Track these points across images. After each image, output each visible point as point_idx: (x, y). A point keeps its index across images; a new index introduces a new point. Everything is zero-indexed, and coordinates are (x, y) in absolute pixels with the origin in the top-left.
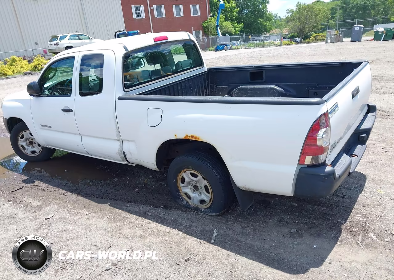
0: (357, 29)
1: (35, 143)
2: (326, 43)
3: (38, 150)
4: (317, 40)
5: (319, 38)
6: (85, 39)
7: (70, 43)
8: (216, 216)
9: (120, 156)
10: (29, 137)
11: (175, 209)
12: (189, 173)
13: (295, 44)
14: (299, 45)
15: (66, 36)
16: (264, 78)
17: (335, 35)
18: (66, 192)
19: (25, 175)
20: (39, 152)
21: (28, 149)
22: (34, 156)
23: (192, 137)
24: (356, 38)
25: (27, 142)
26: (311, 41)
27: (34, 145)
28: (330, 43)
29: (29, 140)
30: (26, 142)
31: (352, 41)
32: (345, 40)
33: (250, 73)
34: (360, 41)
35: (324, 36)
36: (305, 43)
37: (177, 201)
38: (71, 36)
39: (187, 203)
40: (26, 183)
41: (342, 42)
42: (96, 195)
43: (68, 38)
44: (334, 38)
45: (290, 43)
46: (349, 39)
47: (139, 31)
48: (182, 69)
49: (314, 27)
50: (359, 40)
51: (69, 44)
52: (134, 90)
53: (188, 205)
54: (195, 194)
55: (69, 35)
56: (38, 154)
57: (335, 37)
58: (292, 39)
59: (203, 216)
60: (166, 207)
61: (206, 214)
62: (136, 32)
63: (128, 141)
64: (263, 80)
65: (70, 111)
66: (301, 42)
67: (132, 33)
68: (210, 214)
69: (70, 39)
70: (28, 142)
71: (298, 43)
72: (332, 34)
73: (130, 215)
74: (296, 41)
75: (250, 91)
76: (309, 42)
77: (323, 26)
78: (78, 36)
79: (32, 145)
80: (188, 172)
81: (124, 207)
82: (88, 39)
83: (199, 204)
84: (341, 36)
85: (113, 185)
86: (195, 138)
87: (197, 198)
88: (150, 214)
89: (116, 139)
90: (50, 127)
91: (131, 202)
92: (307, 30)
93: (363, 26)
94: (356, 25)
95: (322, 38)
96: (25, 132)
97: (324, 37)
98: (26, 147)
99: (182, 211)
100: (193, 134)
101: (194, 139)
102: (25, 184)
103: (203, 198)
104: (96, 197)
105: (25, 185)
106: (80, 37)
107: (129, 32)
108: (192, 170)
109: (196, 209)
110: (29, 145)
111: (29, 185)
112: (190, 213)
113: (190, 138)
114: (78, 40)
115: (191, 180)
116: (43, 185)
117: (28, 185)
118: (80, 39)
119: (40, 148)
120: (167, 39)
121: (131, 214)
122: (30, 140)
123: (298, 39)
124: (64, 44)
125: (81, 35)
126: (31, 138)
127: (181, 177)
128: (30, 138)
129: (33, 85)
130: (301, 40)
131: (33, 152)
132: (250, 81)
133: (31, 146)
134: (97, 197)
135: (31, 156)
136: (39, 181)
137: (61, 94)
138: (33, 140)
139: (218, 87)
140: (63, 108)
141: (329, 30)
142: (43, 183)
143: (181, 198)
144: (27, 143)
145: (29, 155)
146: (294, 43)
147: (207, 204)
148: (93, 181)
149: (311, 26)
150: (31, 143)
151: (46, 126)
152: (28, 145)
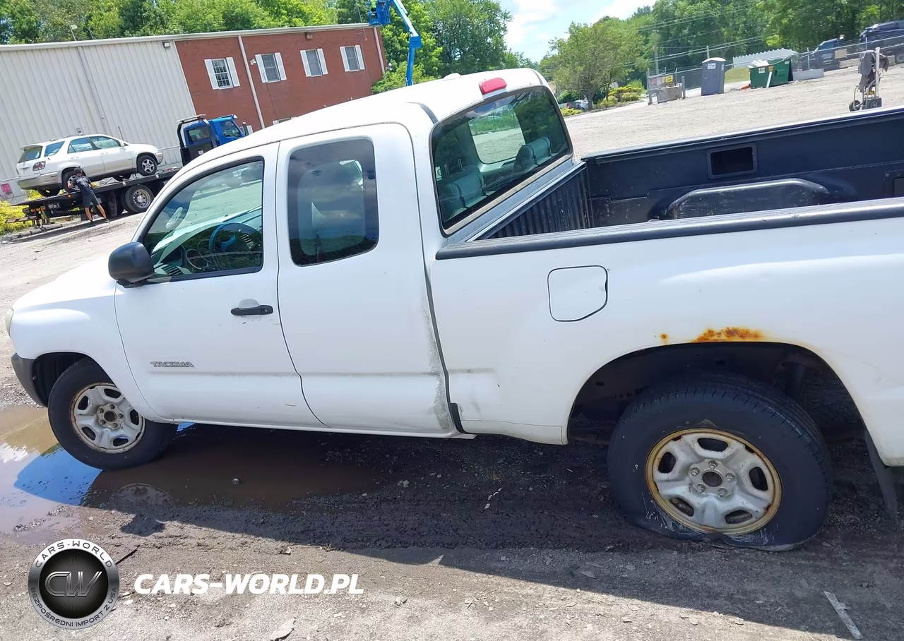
0: (711, 67)
1: (122, 416)
2: (649, 104)
3: (130, 432)
4: (620, 100)
5: (624, 96)
6: (110, 146)
7: (72, 160)
8: (793, 550)
9: (438, 418)
10: (103, 400)
11: (652, 548)
12: (696, 441)
13: (579, 113)
14: (589, 115)
15: (60, 145)
16: (755, 164)
17: (666, 84)
18: (285, 544)
19: (119, 510)
20: (137, 437)
21: (102, 435)
22: (121, 451)
23: (730, 332)
24: (713, 87)
25: (98, 417)
26: (611, 103)
27: (119, 421)
28: (659, 103)
29: (102, 411)
30: (95, 416)
31: (703, 94)
32: (689, 93)
33: (714, 155)
34: (722, 92)
35: (635, 91)
36: (599, 109)
37: (643, 523)
38: (73, 142)
39: (676, 524)
40: (135, 534)
41: (684, 98)
42: (383, 539)
43: (65, 147)
44: (665, 91)
45: (569, 111)
46: (698, 91)
47: (235, 117)
48: (536, 163)
49: (613, 74)
50: (719, 90)
51: (70, 161)
52: (460, 229)
53: (682, 531)
54: (707, 496)
55: (68, 141)
56: (135, 443)
57: (667, 89)
58: (570, 104)
59: (753, 556)
60: (623, 548)
61: (758, 550)
62: (230, 118)
63: (469, 371)
64: (752, 169)
65: (264, 310)
66: (590, 109)
67: (219, 122)
68: (772, 548)
69: (71, 150)
70: (102, 416)
71: (584, 110)
72: (659, 83)
73: (532, 585)
74: (579, 108)
75: (726, 201)
76: (607, 107)
77: (630, 70)
78: (90, 140)
79: (112, 423)
80: (691, 438)
81: (493, 564)
82: (115, 146)
83: (724, 524)
84: (679, 85)
85: (410, 501)
86: (742, 336)
87: (715, 508)
88: (589, 574)
89: (429, 370)
90: (187, 365)
91: (503, 545)
92: (598, 81)
93: (724, 60)
94: (709, 60)
95: (631, 96)
96: (91, 388)
97: (635, 94)
98: (97, 430)
99: (680, 551)
100: (731, 326)
101: (737, 339)
102: (138, 536)
103: (741, 505)
104: (384, 543)
105: (141, 540)
106: (96, 143)
107: (213, 120)
108: (710, 431)
109: (717, 539)
110: (105, 423)
111: (151, 539)
112: (706, 553)
113: (724, 338)
114: (90, 150)
115: (697, 460)
116: (195, 532)
117: (147, 538)
118: (95, 148)
119: (137, 427)
120: (504, 87)
121: (532, 581)
122: (107, 408)
123: (583, 103)
124: (55, 165)
125: (97, 138)
126: (109, 404)
127: (661, 455)
128: (106, 403)
129: (129, 253)
130: (590, 105)
131: (118, 441)
132: (713, 177)
133: (109, 425)
134: (390, 544)
135: (112, 454)
136: (176, 523)
137: (198, 271)
138: (114, 407)
139: (618, 201)
140: (236, 305)
141: (651, 75)
142: (189, 526)
143: (657, 514)
144: (97, 421)
145: (109, 451)
146: (577, 111)
147: (753, 519)
148: (345, 497)
149: (606, 72)
150: (110, 416)
151: (173, 365)
152: (101, 424)
